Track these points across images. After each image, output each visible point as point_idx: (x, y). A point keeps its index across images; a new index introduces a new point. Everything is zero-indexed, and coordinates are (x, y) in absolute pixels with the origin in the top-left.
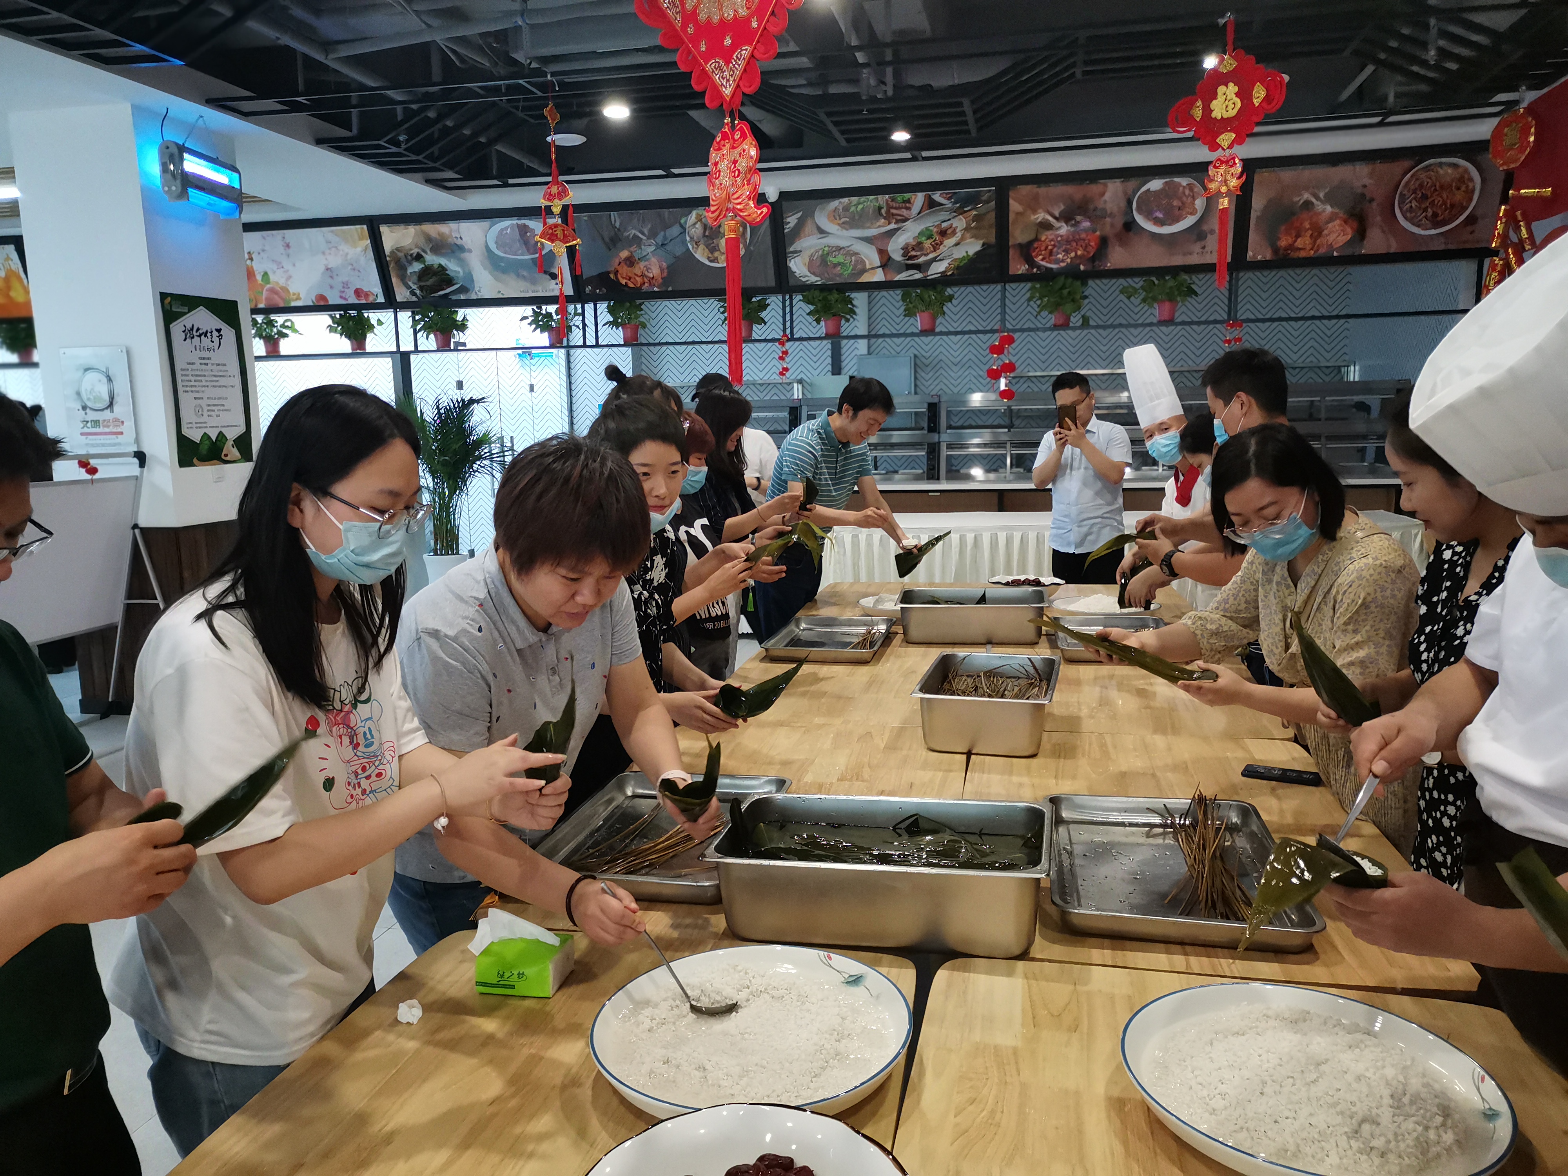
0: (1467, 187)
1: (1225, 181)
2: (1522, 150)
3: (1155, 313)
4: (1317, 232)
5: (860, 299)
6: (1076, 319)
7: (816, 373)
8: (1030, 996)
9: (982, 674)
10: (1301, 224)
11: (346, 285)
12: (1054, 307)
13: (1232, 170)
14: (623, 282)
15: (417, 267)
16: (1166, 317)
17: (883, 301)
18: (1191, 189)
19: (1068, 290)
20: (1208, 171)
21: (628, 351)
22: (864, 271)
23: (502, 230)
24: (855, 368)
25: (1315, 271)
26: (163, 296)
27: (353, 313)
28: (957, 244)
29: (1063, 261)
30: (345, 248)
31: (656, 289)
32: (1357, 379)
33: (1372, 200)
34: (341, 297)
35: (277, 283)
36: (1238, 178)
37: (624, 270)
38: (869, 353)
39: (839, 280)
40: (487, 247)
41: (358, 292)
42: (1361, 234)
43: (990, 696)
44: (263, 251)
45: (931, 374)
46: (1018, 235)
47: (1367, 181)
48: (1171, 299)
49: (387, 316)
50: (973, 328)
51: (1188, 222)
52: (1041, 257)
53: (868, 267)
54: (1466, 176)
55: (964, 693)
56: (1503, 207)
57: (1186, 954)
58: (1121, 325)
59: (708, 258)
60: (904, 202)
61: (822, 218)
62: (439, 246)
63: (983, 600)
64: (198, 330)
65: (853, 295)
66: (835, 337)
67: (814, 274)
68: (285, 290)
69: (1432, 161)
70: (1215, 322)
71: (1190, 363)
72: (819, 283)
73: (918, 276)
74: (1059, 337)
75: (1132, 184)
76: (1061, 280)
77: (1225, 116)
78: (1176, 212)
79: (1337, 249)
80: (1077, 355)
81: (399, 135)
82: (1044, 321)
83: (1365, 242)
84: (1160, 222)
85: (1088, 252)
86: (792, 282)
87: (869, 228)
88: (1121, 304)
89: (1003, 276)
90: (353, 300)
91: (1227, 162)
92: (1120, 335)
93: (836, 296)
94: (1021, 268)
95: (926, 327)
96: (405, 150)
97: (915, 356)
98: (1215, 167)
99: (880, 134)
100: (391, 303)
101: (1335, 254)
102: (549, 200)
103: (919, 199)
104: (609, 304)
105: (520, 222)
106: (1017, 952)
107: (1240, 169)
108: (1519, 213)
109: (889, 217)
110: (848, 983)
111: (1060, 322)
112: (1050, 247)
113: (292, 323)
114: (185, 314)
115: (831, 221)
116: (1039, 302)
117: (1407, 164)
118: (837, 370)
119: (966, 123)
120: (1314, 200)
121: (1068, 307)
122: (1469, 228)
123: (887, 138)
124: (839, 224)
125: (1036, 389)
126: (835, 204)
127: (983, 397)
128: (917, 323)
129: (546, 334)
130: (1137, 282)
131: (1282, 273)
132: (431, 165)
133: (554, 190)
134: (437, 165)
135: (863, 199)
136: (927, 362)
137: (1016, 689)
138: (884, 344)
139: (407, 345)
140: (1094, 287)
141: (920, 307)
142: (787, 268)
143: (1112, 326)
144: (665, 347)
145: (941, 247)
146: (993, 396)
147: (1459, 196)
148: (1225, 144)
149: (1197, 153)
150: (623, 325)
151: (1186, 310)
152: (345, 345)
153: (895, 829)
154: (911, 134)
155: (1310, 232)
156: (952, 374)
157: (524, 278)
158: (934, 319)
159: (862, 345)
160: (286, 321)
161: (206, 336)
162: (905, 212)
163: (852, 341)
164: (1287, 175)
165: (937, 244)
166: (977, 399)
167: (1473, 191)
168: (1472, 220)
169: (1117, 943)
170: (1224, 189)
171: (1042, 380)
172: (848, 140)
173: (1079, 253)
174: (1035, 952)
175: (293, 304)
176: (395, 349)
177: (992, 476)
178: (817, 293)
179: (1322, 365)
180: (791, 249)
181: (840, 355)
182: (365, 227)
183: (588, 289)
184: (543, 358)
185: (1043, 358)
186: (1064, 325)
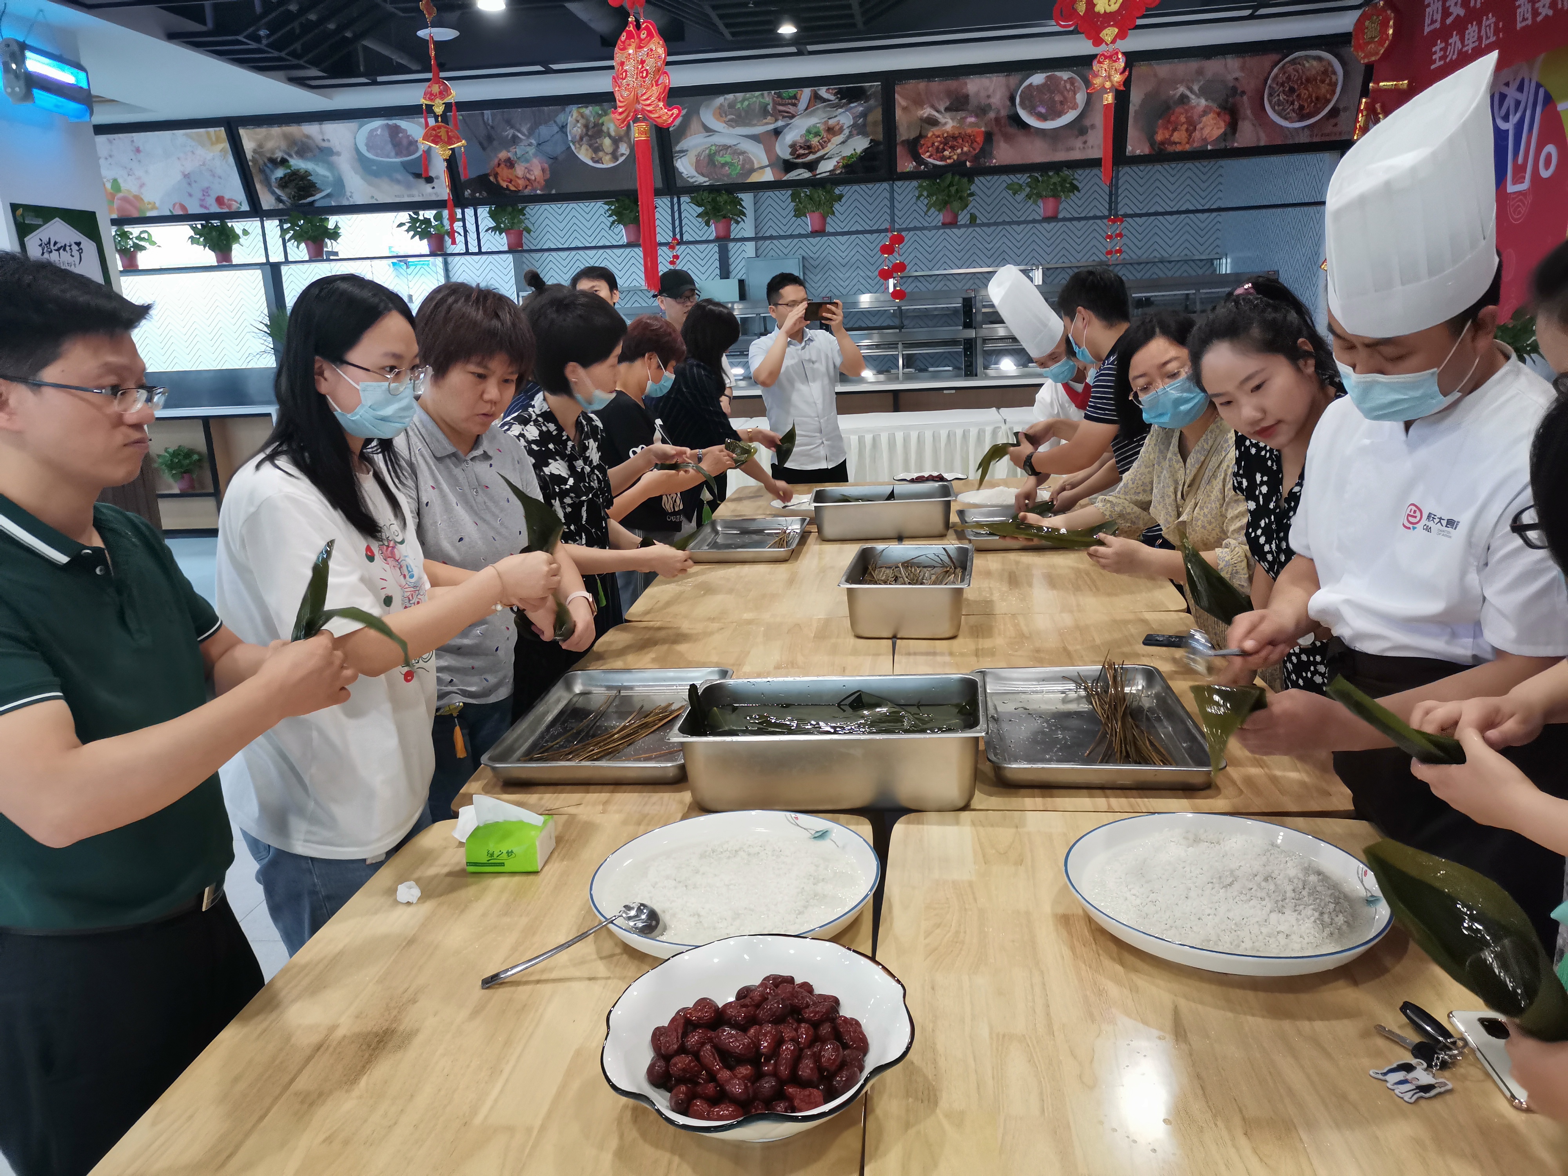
0: (1331, 80)
1: (1109, 77)
2: (1381, 43)
3: (1040, 209)
4: (1192, 127)
5: (747, 199)
6: (963, 218)
7: (703, 277)
8: (979, 839)
9: (900, 565)
10: (1177, 118)
11: (206, 192)
12: (943, 205)
13: (1116, 64)
14: (504, 185)
15: (280, 173)
16: (1050, 213)
17: (769, 201)
18: (1072, 84)
19: (955, 187)
20: (1092, 65)
21: (510, 257)
22: (752, 170)
23: (372, 131)
24: (743, 271)
25: (1189, 165)
26: (14, 207)
27: (216, 223)
28: (843, 142)
29: (950, 158)
30: (200, 151)
31: (539, 192)
32: (1228, 272)
33: (1243, 93)
34: (201, 206)
35: (128, 191)
36: (1122, 73)
37: (504, 172)
38: (757, 256)
39: (727, 181)
40: (357, 150)
41: (220, 200)
42: (1233, 127)
43: (909, 583)
44: (111, 156)
45: (819, 276)
46: (904, 133)
47: (1238, 74)
48: (1056, 196)
49: (253, 225)
50: (860, 228)
51: (1070, 116)
52: (928, 154)
53: (756, 166)
54: (1330, 69)
55: (885, 583)
56: (1364, 100)
57: (1106, 797)
58: (1004, 223)
59: (592, 159)
60: (791, 98)
61: (708, 115)
62: (304, 149)
63: (891, 496)
64: (55, 243)
65: (740, 196)
66: (723, 240)
67: (703, 175)
68: (138, 198)
69: (1297, 54)
70: (1095, 217)
71: (1073, 260)
72: (707, 184)
73: (806, 175)
74: (945, 236)
75: (1014, 79)
76: (949, 177)
77: (1108, 11)
78: (1058, 106)
79: (1211, 143)
80: (963, 253)
81: (258, 30)
82: (929, 220)
83: (1237, 135)
84: (1043, 117)
85: (974, 149)
86: (679, 184)
87: (755, 125)
88: (1004, 201)
89: (892, 175)
90: (215, 209)
91: (1110, 57)
92: (1004, 232)
93: (725, 197)
94: (907, 165)
95: (817, 228)
96: (268, 45)
97: (803, 258)
98: (1099, 62)
99: (766, 27)
100: (256, 211)
101: (1209, 147)
102: (431, 100)
103: (806, 93)
104: (490, 208)
105: (391, 122)
106: (961, 804)
107: (1123, 65)
108: (1378, 106)
109: (777, 114)
110: (815, 838)
111: (948, 220)
112: (936, 144)
113: (149, 234)
114: (39, 226)
115: (718, 119)
116: (926, 201)
117: (1275, 57)
118: (725, 274)
119: (852, 16)
120: (1188, 93)
121: (956, 205)
122: (1333, 121)
123: (773, 31)
124: (725, 122)
125: (923, 289)
126: (720, 100)
127: (871, 297)
128: (808, 223)
129: (425, 241)
130: (1023, 179)
131: (1158, 167)
132: (295, 62)
133: (436, 89)
134: (301, 62)
135: (748, 95)
136: (815, 263)
137: (933, 577)
138: (772, 246)
139: (276, 256)
140: (980, 183)
141: (809, 206)
142: (674, 169)
143: (996, 224)
144: (546, 254)
145: (829, 145)
146: (882, 297)
147: (1324, 89)
148: (1109, 39)
149: (1080, 46)
150: (507, 230)
151: (1069, 206)
152: (209, 257)
153: (839, 705)
154: (796, 27)
155: (1185, 126)
156: (841, 275)
157: (398, 182)
158: (824, 219)
159: (750, 247)
160: (141, 232)
161: (64, 250)
162: (791, 109)
163: (739, 244)
164: (1163, 69)
165: (825, 142)
166: (865, 300)
167: (1336, 84)
168: (1335, 112)
169: (1047, 791)
170: (1108, 85)
171: (928, 279)
172: (733, 34)
173: (965, 149)
174: (975, 804)
175: (149, 214)
176: (264, 261)
177: (882, 377)
178: (706, 194)
179: (1197, 258)
180: (678, 148)
181: (728, 258)
182: (223, 128)
183: (467, 193)
184: (418, 267)
185: (930, 257)
186: (952, 224)
